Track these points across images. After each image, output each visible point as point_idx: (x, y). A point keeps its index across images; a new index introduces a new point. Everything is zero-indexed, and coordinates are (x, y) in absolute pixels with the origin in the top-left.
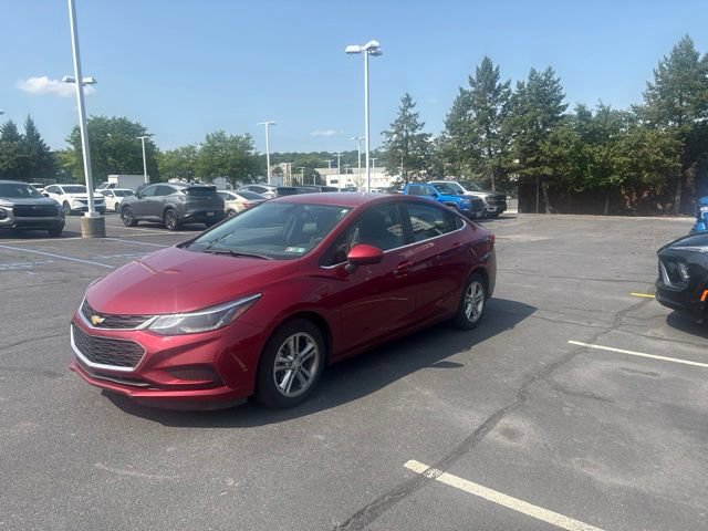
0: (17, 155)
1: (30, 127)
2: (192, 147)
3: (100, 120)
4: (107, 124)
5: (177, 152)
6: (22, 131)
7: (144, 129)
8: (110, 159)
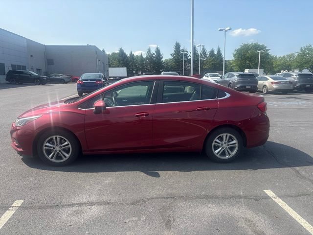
0: (212, 62)
1: (219, 51)
2: (292, 54)
3: (246, 45)
4: (249, 47)
5: (284, 57)
6: (216, 53)
7: (266, 47)
8: (248, 62)
